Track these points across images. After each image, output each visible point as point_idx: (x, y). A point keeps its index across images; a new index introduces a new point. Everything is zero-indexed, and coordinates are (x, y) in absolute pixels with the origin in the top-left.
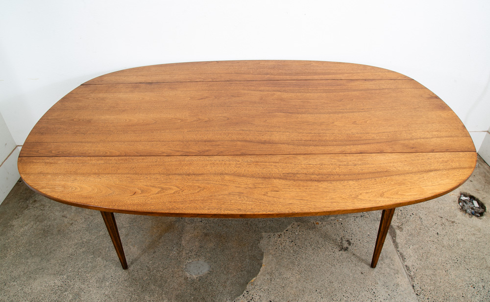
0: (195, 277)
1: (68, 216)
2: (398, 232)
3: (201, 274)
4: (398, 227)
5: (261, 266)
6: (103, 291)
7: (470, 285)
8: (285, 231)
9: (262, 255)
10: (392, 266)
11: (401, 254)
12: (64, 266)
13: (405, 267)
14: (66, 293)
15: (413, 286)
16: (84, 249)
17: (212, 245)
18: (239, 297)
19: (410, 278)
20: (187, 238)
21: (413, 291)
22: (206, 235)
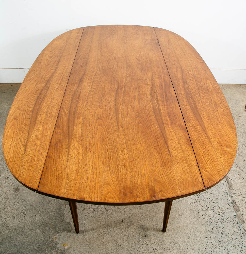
7: (244, 145)
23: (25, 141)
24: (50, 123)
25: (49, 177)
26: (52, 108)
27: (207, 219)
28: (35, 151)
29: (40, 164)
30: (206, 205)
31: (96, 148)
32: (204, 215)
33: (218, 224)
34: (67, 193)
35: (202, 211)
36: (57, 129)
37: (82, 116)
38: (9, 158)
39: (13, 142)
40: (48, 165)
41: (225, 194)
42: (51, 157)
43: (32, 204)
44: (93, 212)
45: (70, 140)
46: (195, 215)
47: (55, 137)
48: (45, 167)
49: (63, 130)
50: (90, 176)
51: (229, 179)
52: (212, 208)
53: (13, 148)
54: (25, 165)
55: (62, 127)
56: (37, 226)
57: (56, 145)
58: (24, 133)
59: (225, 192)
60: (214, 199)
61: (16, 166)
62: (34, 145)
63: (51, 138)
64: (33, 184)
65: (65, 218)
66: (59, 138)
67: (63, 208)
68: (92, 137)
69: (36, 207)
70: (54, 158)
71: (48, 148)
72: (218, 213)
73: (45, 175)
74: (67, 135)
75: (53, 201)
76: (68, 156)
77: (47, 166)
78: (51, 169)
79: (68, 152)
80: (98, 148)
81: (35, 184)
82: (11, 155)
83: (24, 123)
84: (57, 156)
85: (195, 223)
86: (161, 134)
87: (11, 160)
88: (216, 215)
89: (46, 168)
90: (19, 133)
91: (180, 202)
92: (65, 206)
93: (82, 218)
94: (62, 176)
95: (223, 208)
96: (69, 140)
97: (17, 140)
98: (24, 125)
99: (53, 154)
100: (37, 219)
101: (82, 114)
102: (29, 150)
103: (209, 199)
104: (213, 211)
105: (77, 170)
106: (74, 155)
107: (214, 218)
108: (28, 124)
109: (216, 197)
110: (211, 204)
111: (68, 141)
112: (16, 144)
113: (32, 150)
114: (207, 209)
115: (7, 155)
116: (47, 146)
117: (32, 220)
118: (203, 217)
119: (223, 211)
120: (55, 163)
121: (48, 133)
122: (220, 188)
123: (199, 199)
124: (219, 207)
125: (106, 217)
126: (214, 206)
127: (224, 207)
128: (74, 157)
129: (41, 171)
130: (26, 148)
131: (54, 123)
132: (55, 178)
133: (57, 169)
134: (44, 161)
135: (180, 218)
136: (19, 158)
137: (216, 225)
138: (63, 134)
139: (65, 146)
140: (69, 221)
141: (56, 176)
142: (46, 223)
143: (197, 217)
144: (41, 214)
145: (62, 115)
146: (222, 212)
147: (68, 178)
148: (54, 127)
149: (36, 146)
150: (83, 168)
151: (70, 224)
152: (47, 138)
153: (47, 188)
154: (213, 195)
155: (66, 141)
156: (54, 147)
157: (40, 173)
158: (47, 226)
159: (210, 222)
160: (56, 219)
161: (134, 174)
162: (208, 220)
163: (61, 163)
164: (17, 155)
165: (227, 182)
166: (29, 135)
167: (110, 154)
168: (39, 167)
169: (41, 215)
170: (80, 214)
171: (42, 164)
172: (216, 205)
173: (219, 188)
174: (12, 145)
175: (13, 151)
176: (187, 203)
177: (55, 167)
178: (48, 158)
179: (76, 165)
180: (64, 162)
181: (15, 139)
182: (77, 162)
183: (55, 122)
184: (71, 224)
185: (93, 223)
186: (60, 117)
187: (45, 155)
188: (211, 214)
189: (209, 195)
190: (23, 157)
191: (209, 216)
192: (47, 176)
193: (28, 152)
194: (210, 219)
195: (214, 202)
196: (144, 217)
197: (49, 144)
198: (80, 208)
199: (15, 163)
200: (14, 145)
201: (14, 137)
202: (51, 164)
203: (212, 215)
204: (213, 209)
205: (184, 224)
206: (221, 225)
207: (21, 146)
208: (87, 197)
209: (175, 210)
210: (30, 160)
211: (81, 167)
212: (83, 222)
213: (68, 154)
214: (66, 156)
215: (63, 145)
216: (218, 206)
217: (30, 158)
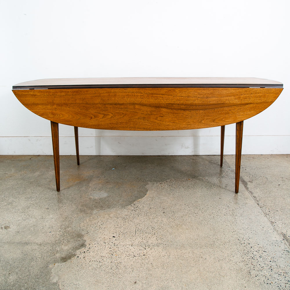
0: (97, 198)
1: (9, 173)
2: (249, 183)
3: (101, 197)
4: (250, 181)
5: (146, 195)
6: (29, 202)
8: (165, 182)
9: (147, 191)
10: (243, 196)
11: (250, 192)
12: (3, 192)
13: (253, 197)
14: (3, 202)
15: (258, 204)
16: (18, 186)
17: (111, 186)
18: (128, 206)
19: (256, 201)
20: (94, 183)
21: (258, 206)
22: (107, 182)
27: (262, 281)
30: (259, 265)
32: (257, 275)
33: (281, 286)
35: (254, 271)
41: (285, 252)
43: (8, 262)
44: (93, 272)
46: (245, 275)
51: (287, 236)
52: (268, 268)
56: (8, 286)
59: (284, 250)
60: (269, 258)
65: (51, 278)
67: (50, 266)
69: (13, 265)
72: (279, 273)
75: (38, 259)
85: (246, 285)
88: (276, 276)
91: (220, 261)
92: (55, 264)
93: (76, 278)
95: (286, 268)
100: (11, 278)
103: (263, 258)
104: (271, 271)
107: (274, 279)
109: (272, 256)
110: (266, 262)
114: (261, 268)
117: (3, 278)
118: (257, 278)
119: (286, 271)
122: (277, 245)
123: (248, 258)
124: (279, 266)
125: (112, 277)
126: (271, 266)
127: (286, 266)
135: (222, 279)
137: (278, 287)
140: (57, 281)
142: (23, 282)
143: (247, 278)
144: (19, 272)
146: (283, 271)
151: (57, 285)
154: (267, 253)
158: (24, 286)
159: (268, 284)
160: (38, 278)
162: (265, 281)
165: (285, 240)
169: (17, 274)
170: (74, 273)
172: (273, 264)
173: (275, 246)
176: (231, 262)
184: (59, 285)
185: (92, 284)
188: (268, 274)
189: (262, 253)
191: (266, 277)
194: (268, 280)
195: (270, 261)
196: (168, 278)
198: (75, 268)
203: (270, 276)
204: (270, 269)
205: (228, 286)
206: (286, 287)
209: (214, 270)
212: (77, 283)
216: (277, 265)
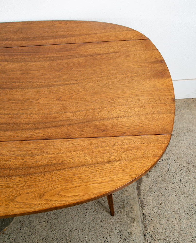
23: (95, 167)
24: (61, 145)
25: (152, 128)
26: (25, 151)
28: (114, 150)
29: (135, 139)
31: (108, 97)
34: (169, 111)
36: (75, 135)
37: (50, 114)
38: (127, 177)
39: (97, 182)
40: (136, 132)
42: (123, 132)
45: (94, 119)
47: (90, 134)
48: (139, 134)
49: (77, 129)
50: (145, 97)
53: (109, 177)
54: (137, 155)
55: (70, 131)
57: (103, 131)
58: (78, 172)
61: (140, 165)
62: (103, 153)
63: (91, 138)
64: (164, 140)
66: (91, 130)
68: (91, 102)
70: (125, 129)
71: (109, 138)
73: (151, 132)
74: (86, 123)
76: (121, 117)
77: (138, 132)
78: (142, 128)
79: (115, 118)
80: (108, 96)
81: (165, 137)
82: (122, 176)
83: (53, 180)
84: (122, 127)
86: (88, 57)
87: (132, 173)
89: (141, 132)
90: (76, 180)
94: (149, 118)
96: (94, 121)
97: (92, 178)
98: (60, 178)
99: (119, 130)
101: (46, 115)
102: (112, 158)
105: (139, 107)
106: (119, 113)
108: (59, 173)
111: (97, 120)
112: (101, 176)
113: (112, 153)
115: (122, 181)
116: (105, 140)
120: (133, 127)
121: (81, 143)
128: (122, 112)
129: (145, 137)
130: (108, 162)
131: (60, 141)
132: (153, 123)
133: (141, 123)
134: (130, 137)
136: (128, 165)
138: (84, 127)
139: (105, 122)
141: (151, 122)
145: (44, 135)
147: (151, 113)
148: (70, 139)
149: (105, 151)
150: (137, 104)
152: (91, 142)
153: (167, 127)
155: (96, 123)
156: (107, 132)
157: (148, 137)
161: (139, 72)
163: (132, 121)
164: (121, 169)
166: (82, 165)
167: (117, 86)
168: (140, 139)
171: (135, 138)
174: (103, 181)
175: (115, 176)
177: (138, 125)
178: (125, 135)
179: (134, 109)
180: (130, 119)
181: (91, 180)
182: (129, 109)
183: (58, 140)
186: (47, 137)
187: (120, 138)
190: (126, 160)
192: (152, 130)
193: (116, 158)
197: (102, 138)
199: (136, 167)
200: (103, 178)
201: (85, 184)
202: (134, 130)
207: (105, 169)
208: (171, 97)
210: (130, 151)
211: (135, 105)
213: (118, 117)
214: (122, 118)
215: (103, 124)
217: (126, 152)
